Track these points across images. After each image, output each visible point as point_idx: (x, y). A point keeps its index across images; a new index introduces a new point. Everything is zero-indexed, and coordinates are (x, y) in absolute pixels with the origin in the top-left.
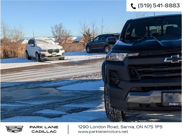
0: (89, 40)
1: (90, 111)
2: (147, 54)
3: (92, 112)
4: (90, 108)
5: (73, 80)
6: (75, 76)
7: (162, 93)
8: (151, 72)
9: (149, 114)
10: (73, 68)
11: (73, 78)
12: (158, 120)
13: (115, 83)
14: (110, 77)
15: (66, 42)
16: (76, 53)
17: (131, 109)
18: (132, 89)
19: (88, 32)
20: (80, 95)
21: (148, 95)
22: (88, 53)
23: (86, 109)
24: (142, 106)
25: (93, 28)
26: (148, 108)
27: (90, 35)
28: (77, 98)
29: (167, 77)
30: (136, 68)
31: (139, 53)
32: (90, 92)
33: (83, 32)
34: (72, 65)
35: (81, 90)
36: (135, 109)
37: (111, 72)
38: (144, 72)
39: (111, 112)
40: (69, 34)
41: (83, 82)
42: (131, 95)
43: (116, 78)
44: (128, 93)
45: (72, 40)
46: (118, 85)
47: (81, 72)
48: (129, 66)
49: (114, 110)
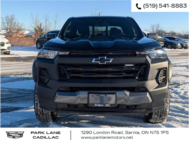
0: (40, 35)
1: (22, 111)
2: (77, 53)
3: (24, 112)
4: (23, 108)
5: (14, 77)
6: (17, 73)
7: (89, 93)
8: (80, 72)
9: (82, 115)
10: (17, 64)
11: (14, 75)
12: (88, 121)
13: (44, 82)
14: (40, 75)
15: (17, 36)
16: (25, 48)
17: (59, 110)
18: (60, 89)
19: (39, 27)
20: (16, 94)
21: (75, 95)
22: (38, 49)
23: (18, 109)
24: (70, 106)
25: (46, 23)
26: (77, 109)
27: (42, 30)
28: (12, 97)
29: (95, 77)
30: (65, 67)
31: (69, 52)
32: (28, 91)
33: (34, 26)
34: (17, 61)
35: (19, 88)
36: (63, 110)
37: (41, 70)
38: (73, 72)
39: (40, 112)
40: (22, 27)
41: (24, 80)
42: (59, 95)
43: (45, 76)
44: (56, 93)
45: (24, 34)
46: (48, 85)
47: (25, 68)
48: (59, 64)
49: (43, 110)
